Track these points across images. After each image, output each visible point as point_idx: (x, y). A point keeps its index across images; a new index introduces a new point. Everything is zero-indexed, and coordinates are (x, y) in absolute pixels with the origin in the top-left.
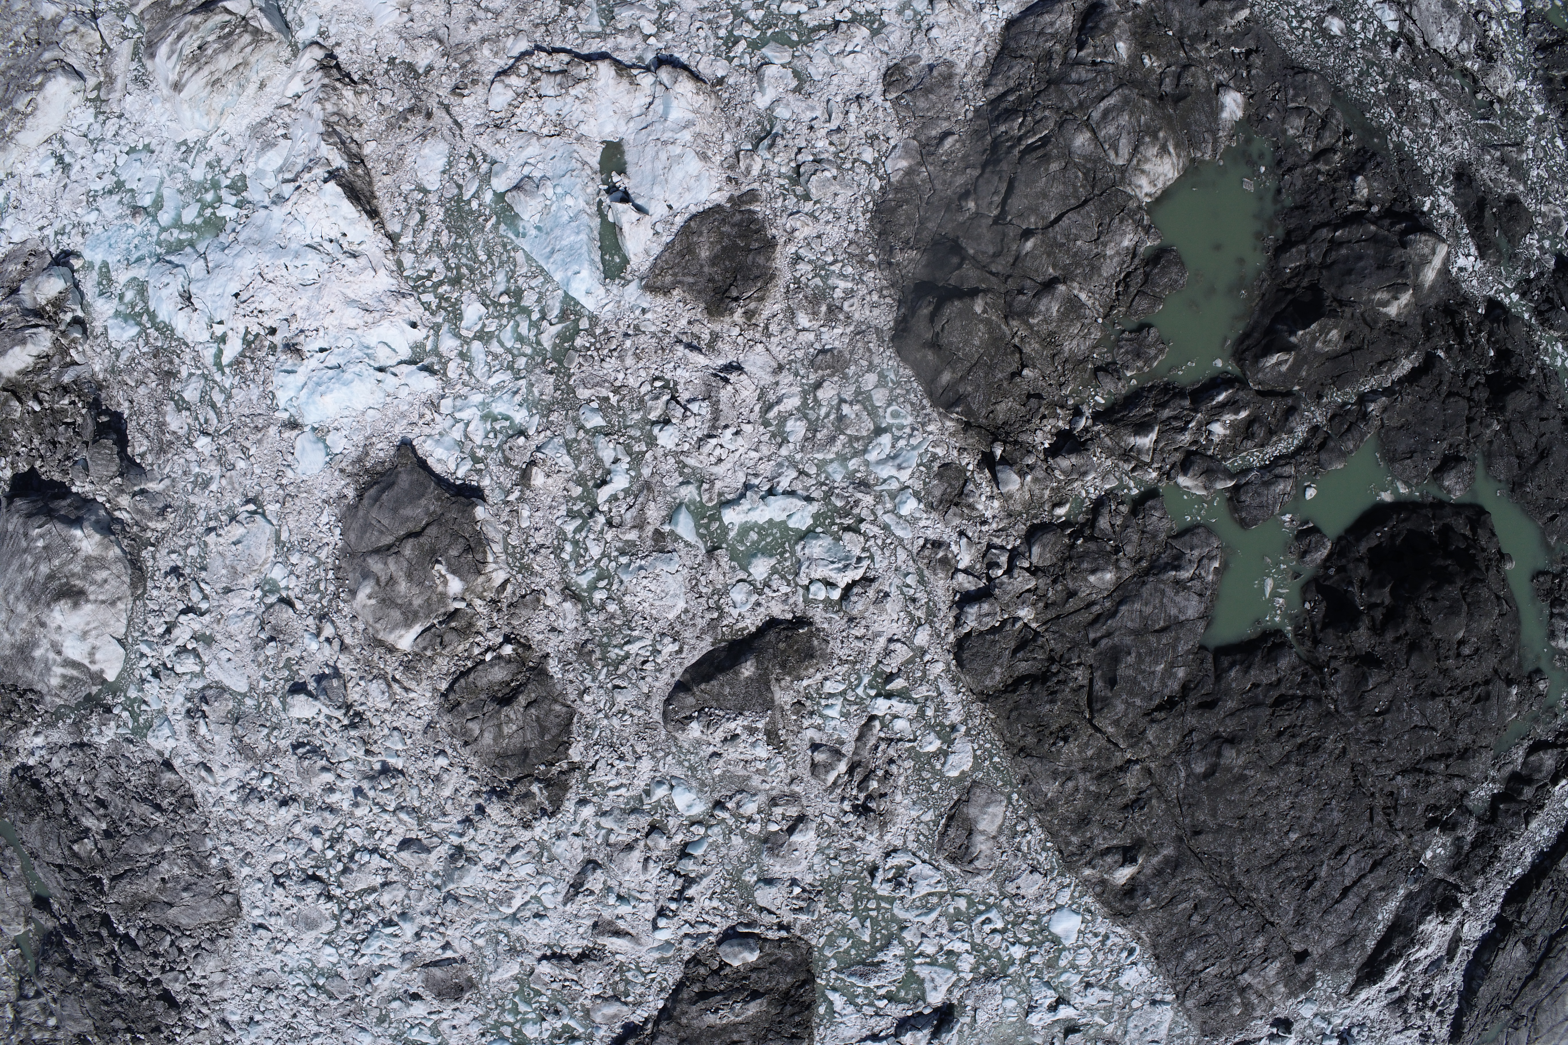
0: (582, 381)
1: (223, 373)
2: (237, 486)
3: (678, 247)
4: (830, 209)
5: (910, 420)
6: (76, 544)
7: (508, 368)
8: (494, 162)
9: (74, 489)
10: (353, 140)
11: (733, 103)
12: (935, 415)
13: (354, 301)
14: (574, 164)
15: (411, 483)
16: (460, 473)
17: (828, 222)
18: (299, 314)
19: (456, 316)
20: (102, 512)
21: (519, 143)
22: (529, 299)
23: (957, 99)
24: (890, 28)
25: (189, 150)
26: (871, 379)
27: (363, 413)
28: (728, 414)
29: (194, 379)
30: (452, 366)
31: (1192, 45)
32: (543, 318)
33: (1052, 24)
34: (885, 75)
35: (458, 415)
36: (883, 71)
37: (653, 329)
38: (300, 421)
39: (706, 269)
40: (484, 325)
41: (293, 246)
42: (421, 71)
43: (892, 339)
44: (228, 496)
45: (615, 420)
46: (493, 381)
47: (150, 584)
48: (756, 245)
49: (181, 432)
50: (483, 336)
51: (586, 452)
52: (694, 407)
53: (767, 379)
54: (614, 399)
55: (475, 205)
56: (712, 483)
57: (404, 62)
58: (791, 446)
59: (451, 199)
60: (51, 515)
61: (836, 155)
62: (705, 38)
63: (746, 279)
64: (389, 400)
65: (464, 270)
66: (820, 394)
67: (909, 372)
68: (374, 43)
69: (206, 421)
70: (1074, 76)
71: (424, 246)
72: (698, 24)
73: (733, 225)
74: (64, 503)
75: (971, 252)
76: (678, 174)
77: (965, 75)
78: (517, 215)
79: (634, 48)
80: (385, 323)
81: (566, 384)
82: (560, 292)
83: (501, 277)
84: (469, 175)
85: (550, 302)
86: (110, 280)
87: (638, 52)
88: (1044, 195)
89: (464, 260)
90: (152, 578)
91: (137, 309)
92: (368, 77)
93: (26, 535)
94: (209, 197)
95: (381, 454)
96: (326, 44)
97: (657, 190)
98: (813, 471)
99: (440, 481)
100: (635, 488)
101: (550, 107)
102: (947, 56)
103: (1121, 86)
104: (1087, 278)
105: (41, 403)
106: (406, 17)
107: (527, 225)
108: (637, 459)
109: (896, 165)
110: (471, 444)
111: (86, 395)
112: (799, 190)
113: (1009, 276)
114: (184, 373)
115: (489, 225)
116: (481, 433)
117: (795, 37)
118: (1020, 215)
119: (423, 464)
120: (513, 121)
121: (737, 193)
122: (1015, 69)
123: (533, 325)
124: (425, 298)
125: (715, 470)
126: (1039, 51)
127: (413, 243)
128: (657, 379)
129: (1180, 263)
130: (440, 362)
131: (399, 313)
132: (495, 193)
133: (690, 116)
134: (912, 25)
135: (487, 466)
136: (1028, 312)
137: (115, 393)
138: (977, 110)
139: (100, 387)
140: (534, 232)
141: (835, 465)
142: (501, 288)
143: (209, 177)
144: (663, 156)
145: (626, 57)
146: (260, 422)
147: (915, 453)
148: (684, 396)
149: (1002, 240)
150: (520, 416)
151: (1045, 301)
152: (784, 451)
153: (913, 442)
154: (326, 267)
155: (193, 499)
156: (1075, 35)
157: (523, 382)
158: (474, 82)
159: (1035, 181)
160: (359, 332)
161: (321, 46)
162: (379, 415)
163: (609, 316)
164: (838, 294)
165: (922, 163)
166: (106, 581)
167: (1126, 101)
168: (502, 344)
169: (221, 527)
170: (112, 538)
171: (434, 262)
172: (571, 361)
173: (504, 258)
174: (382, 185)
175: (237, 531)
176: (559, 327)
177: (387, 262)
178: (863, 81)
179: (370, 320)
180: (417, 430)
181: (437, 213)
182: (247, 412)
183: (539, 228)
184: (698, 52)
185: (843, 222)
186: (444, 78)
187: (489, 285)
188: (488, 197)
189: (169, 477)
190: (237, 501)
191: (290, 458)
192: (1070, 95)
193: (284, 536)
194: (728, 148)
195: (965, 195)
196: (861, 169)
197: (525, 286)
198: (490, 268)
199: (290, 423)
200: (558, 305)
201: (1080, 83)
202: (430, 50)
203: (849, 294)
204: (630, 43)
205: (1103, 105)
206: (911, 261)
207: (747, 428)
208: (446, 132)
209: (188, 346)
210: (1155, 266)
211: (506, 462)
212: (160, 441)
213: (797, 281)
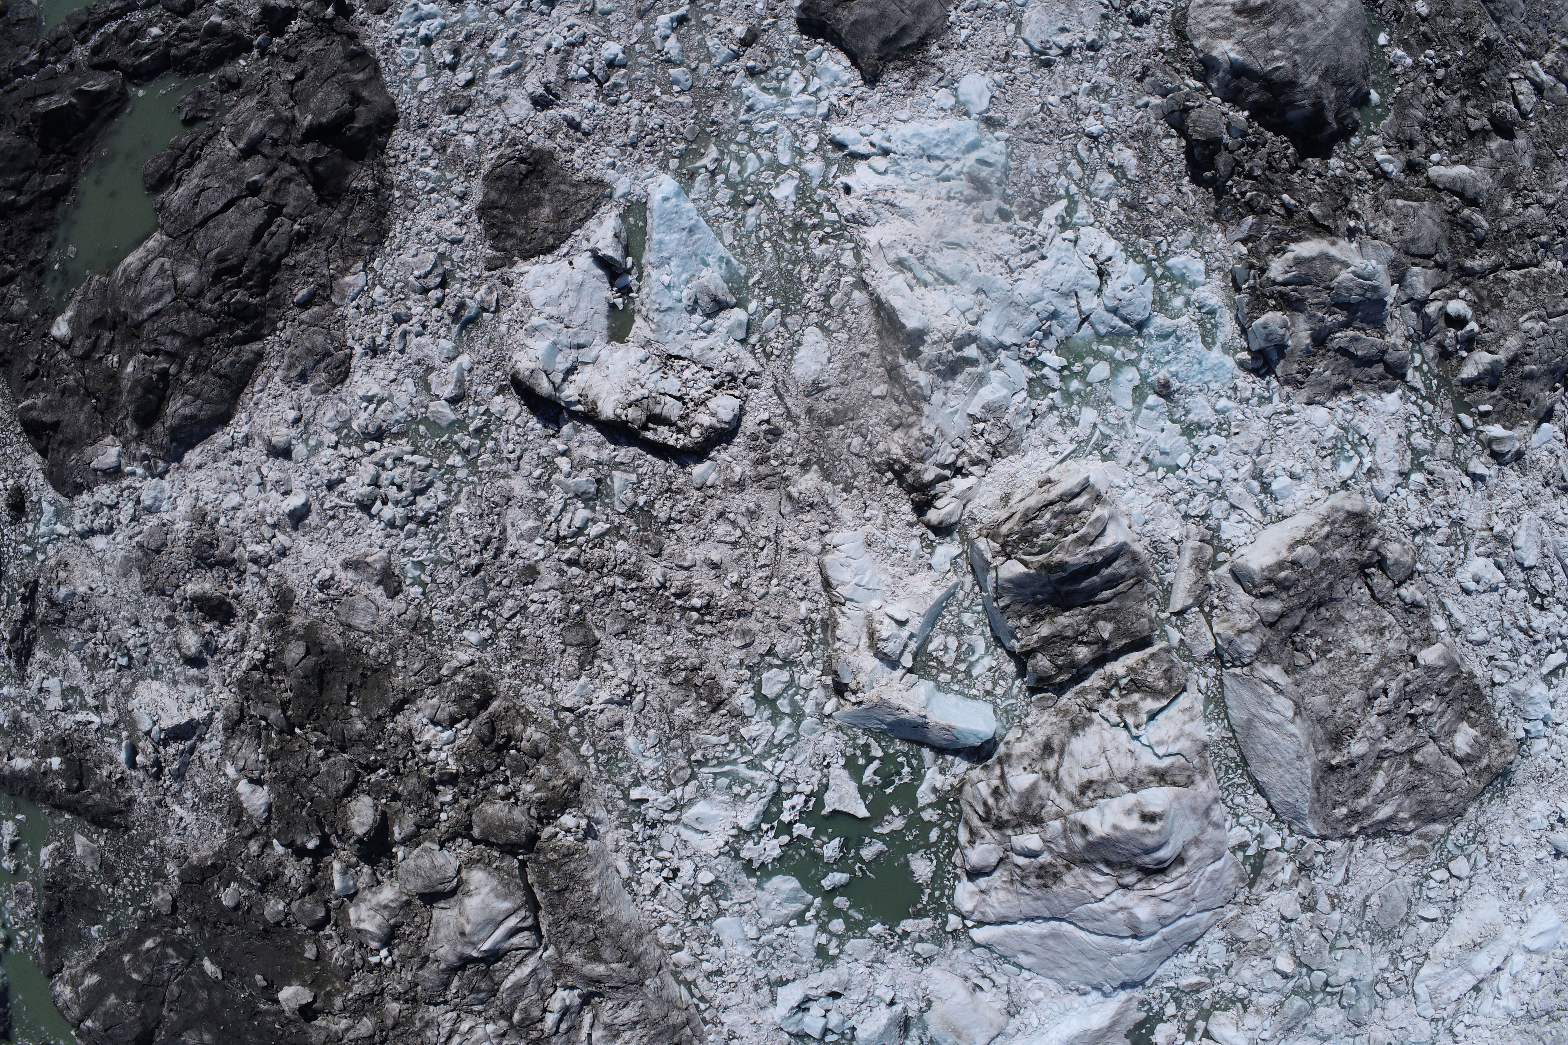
0: (684, 111)
1: (1067, 190)
2: (1059, 81)
3: (569, 221)
4: (424, 244)
5: (399, 51)
6: (1237, 48)
7: (756, 133)
8: (743, 341)
9: (1246, 113)
10: (896, 401)
11: (492, 364)
12: (378, 54)
13: (904, 216)
14: (656, 317)
15: (864, 38)
16: (818, 47)
17: (429, 230)
18: (970, 221)
19: (803, 192)
20: (1214, 85)
21: (712, 354)
22: (724, 195)
23: (289, 342)
24: (331, 425)
25: (1099, 447)
26: (423, 87)
27: (912, 118)
28: (553, 62)
29: (1102, 193)
30: (813, 145)
31: (79, 385)
32: (713, 174)
33: (185, 405)
34: (346, 376)
35: (813, 99)
36: (348, 381)
37: (607, 149)
38: (982, 126)
39: (547, 197)
40: (774, 178)
41: (968, 286)
42: (815, 467)
43: (396, 119)
44: (1070, 73)
45: (659, 74)
46: (773, 123)
47: (1168, 18)
48: (495, 212)
49: (1121, 146)
50: (778, 169)
51: (691, 48)
52: (583, 72)
53: (513, 93)
54: (657, 91)
55: (769, 300)
56: (582, 12)
57: (835, 483)
58: (505, 35)
59: (794, 313)
60: (1267, 81)
61: (407, 298)
62: (508, 440)
63: (510, 178)
64: (884, 125)
65: (788, 235)
66: (469, 75)
67: (390, 90)
68: (867, 515)
69: (1090, 149)
70: (177, 342)
71: (828, 268)
72: (512, 456)
73: (513, 235)
74: (1255, 96)
75: (309, 188)
76: (555, 289)
77: (276, 368)
78: (727, 282)
79: (582, 443)
80: (872, 187)
81: (700, 111)
82: (692, 196)
83: (751, 221)
84: (772, 335)
85: (704, 188)
86: (1202, 326)
87: (578, 438)
88: (232, 227)
89: (788, 246)
90: (1164, 23)
91: (1168, 284)
92: (877, 475)
93: (1295, 65)
94: (1075, 385)
95: (896, 76)
96: (924, 529)
97: (579, 278)
98: (492, 15)
99: (839, 43)
100: (652, 14)
101: (672, 384)
102: (287, 390)
103: (139, 325)
104: (221, 160)
105: (1283, 205)
106: (827, 538)
107: (716, 268)
108: (645, 37)
109: (355, 280)
110: (804, 72)
111: (1229, 202)
112: (447, 265)
113: (282, 159)
114: (1113, 204)
115: (756, 278)
116: (792, 79)
117: (422, 428)
118: (256, 208)
119: (855, 60)
120: (716, 381)
121: (505, 269)
122: (228, 360)
123: (726, 171)
124: (834, 217)
125: (577, 21)
126: (202, 377)
127: (840, 275)
128: (614, 104)
129: (145, 177)
130: (825, 152)
131: (859, 198)
132: (746, 309)
133: (530, 342)
134: (312, 429)
135: (791, 51)
136: (272, 123)
137: (1199, 206)
138: (273, 331)
139: (1217, 215)
140: (710, 260)
141: (472, 17)
142: (752, 211)
143: (1074, 407)
144: (565, 308)
145: (591, 433)
146: (1027, 132)
147: (401, 20)
148: (592, 85)
149: (278, 190)
150: (751, 88)
151: (257, 131)
152: (512, 31)
153: (401, 31)
154: (931, 253)
155: (1112, 81)
156: (169, 392)
157: (743, 117)
158: (754, 437)
159: (236, 237)
160: (904, 187)
161: (929, 526)
162: (896, 114)
163: (648, 167)
164: (433, 163)
165: (332, 276)
166: (1212, 20)
167: (138, 308)
168: (759, 156)
169: (1081, 48)
170: (1201, 55)
171: (819, 250)
172: (692, 130)
173: (745, 241)
174: (870, 345)
175: (1064, 40)
176: (698, 164)
177: (868, 255)
178: (368, 371)
179: (889, 194)
180: (857, 92)
181: (811, 298)
182: (1042, 147)
183: (706, 264)
184: (518, 426)
185: (415, 230)
186: (789, 450)
187: (764, 217)
188: (753, 305)
189: (1138, 108)
190: (1061, 67)
191: (997, 93)
192: (185, 324)
193: (1011, 27)
194: (505, 316)
195: (301, 239)
196: (388, 281)
197: (726, 208)
198: (761, 234)
199: (994, 126)
200: (697, 185)
201: (173, 333)
202: (802, 487)
203: (424, 161)
204: (584, 450)
205: (159, 306)
206: (361, 180)
207: (539, 50)
208: (793, 389)
209: (1108, 229)
210: (165, 172)
211: (771, 51)
212: (1146, 144)
213: (468, 178)
